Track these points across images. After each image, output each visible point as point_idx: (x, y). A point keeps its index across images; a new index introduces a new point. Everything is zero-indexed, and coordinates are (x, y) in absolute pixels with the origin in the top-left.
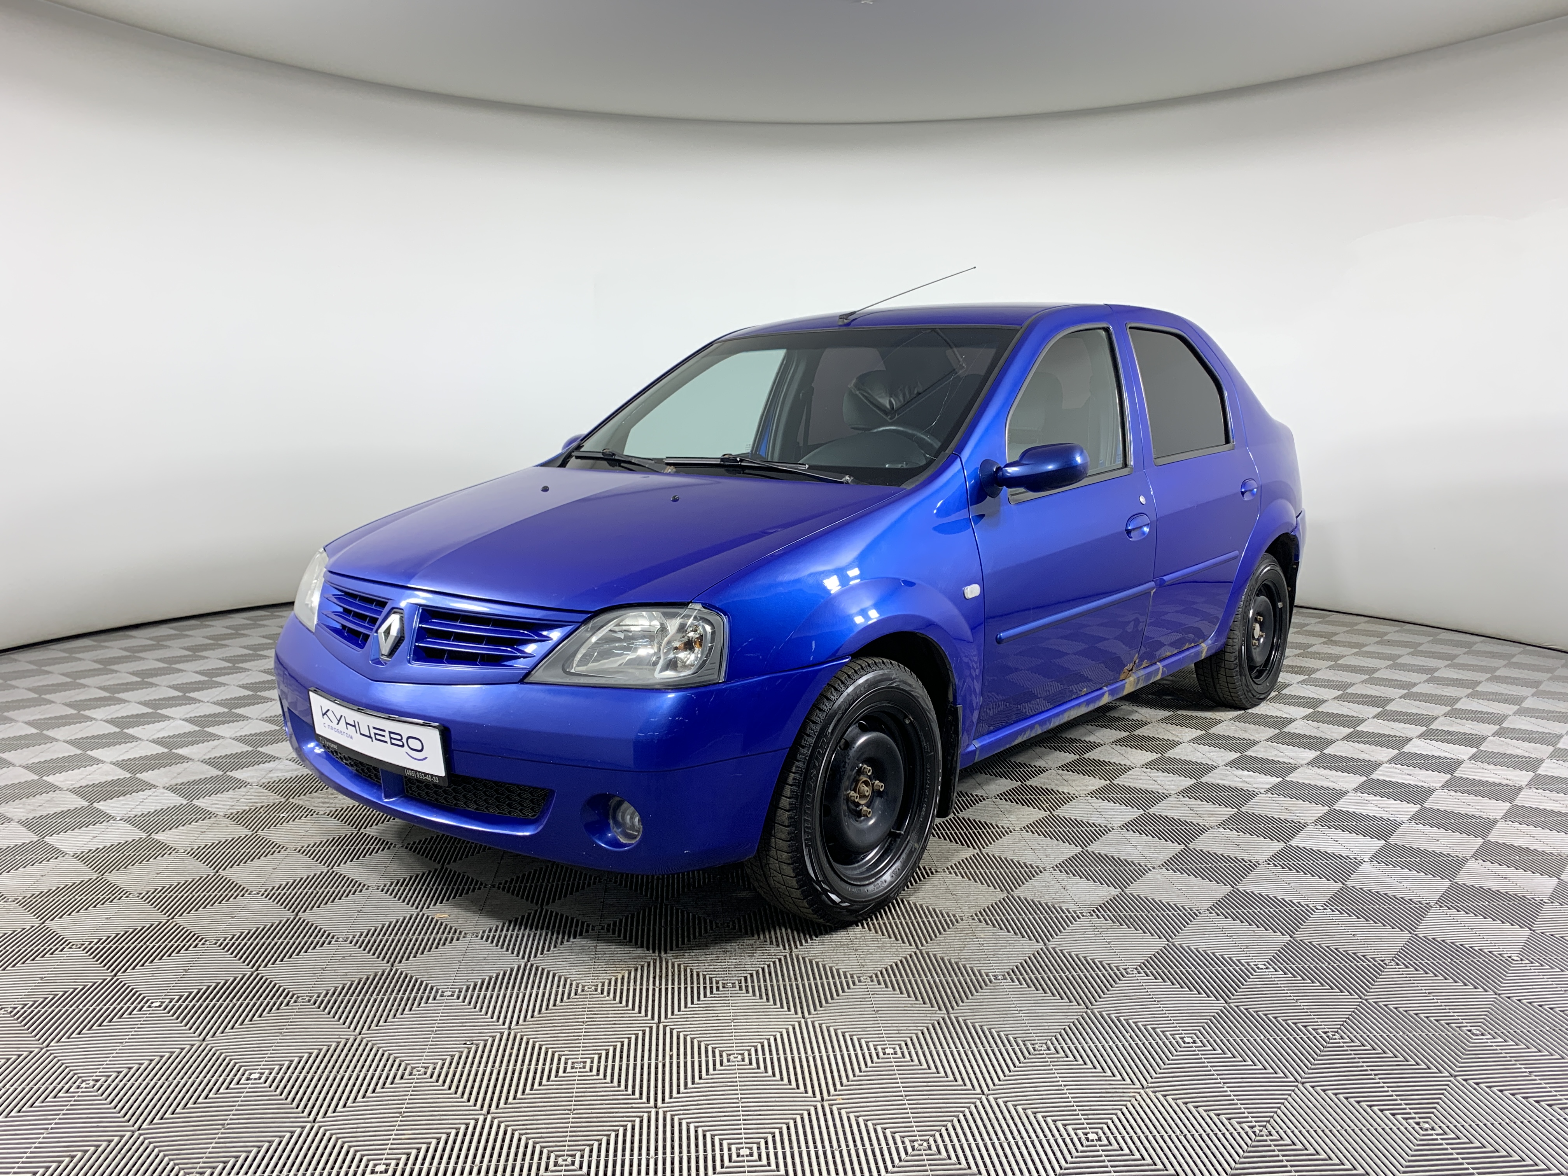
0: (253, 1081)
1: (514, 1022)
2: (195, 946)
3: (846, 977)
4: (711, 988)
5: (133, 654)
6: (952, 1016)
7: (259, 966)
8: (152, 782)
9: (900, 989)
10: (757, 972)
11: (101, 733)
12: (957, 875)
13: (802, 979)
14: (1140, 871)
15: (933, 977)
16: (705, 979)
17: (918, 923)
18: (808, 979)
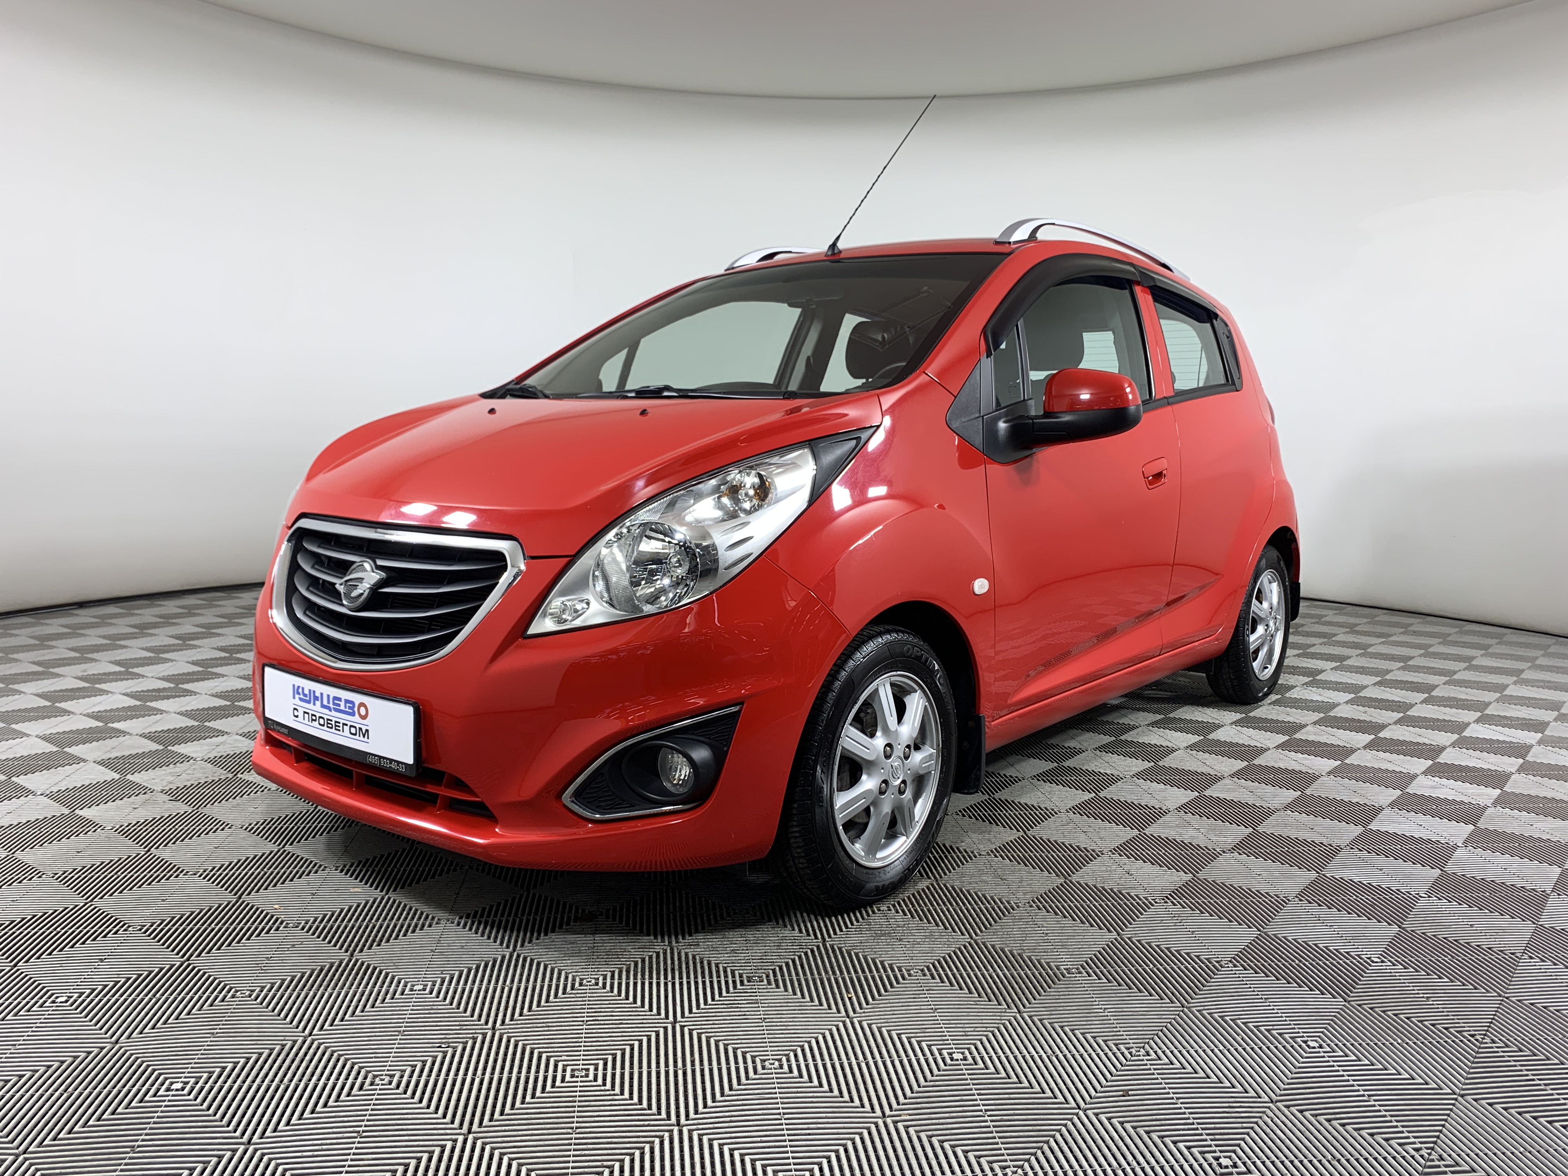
0: (173, 1093)
1: (499, 1022)
2: (116, 933)
3: (893, 970)
4: (734, 982)
5: (75, 631)
6: (1025, 1015)
7: (191, 955)
8: (81, 756)
9: (958, 983)
10: (787, 964)
11: (29, 707)
12: (1003, 859)
13: (841, 972)
14: (1211, 856)
15: (995, 971)
16: (725, 972)
17: (967, 909)
18: (849, 972)
